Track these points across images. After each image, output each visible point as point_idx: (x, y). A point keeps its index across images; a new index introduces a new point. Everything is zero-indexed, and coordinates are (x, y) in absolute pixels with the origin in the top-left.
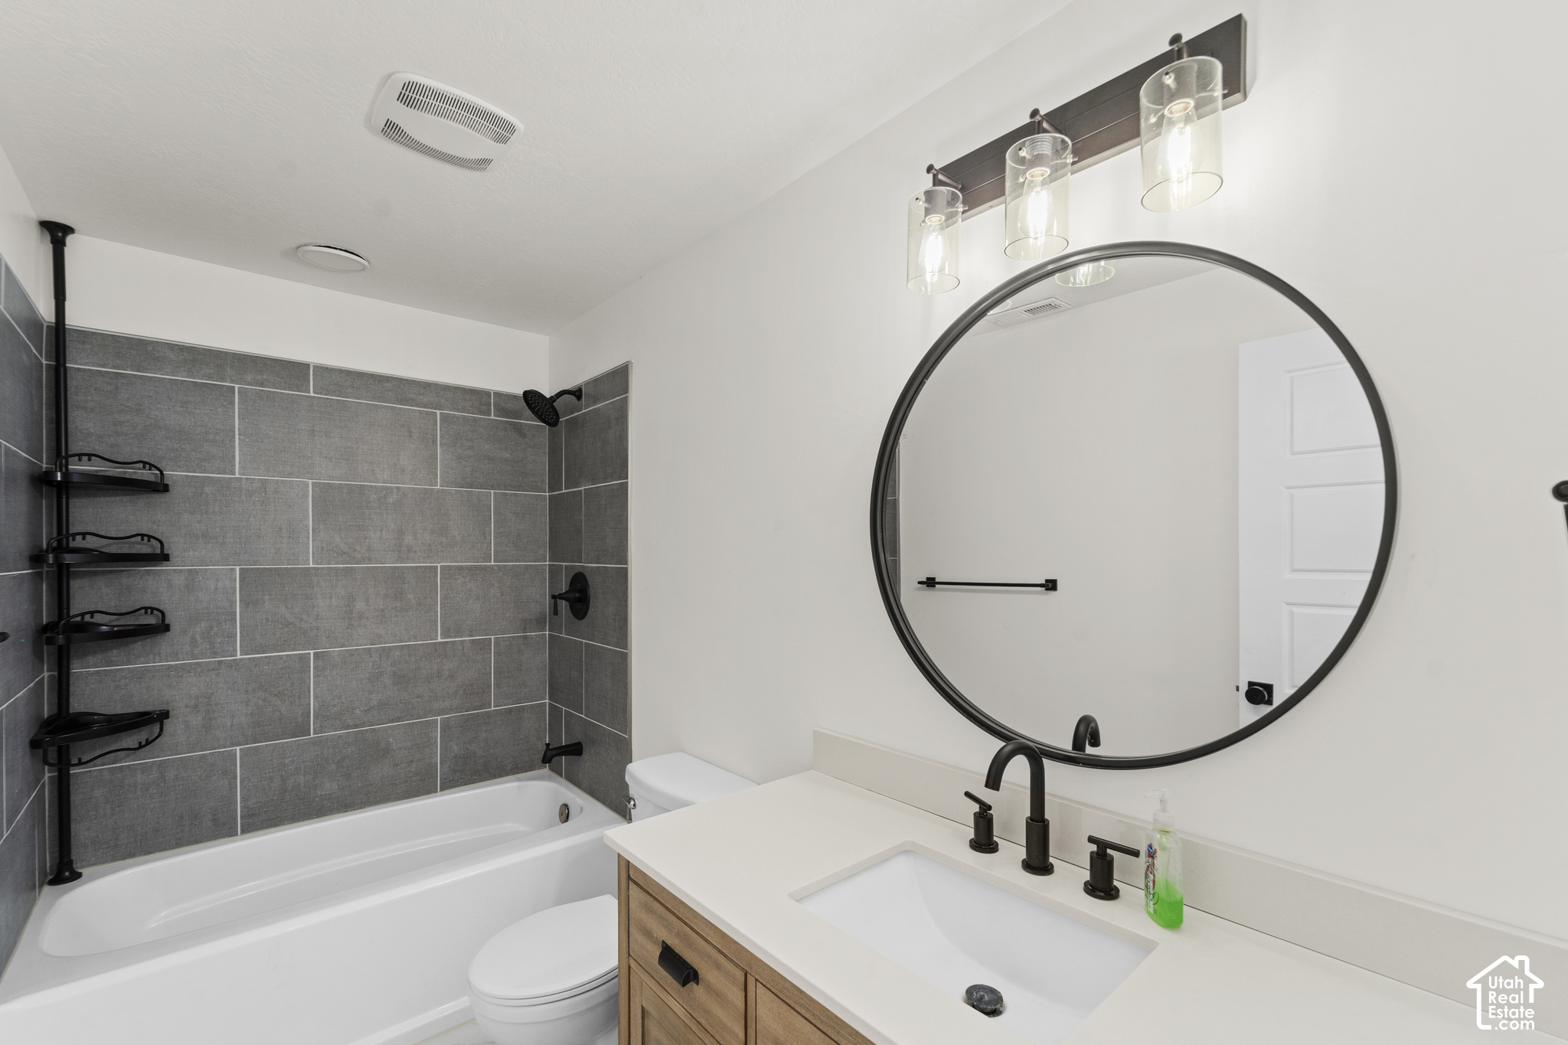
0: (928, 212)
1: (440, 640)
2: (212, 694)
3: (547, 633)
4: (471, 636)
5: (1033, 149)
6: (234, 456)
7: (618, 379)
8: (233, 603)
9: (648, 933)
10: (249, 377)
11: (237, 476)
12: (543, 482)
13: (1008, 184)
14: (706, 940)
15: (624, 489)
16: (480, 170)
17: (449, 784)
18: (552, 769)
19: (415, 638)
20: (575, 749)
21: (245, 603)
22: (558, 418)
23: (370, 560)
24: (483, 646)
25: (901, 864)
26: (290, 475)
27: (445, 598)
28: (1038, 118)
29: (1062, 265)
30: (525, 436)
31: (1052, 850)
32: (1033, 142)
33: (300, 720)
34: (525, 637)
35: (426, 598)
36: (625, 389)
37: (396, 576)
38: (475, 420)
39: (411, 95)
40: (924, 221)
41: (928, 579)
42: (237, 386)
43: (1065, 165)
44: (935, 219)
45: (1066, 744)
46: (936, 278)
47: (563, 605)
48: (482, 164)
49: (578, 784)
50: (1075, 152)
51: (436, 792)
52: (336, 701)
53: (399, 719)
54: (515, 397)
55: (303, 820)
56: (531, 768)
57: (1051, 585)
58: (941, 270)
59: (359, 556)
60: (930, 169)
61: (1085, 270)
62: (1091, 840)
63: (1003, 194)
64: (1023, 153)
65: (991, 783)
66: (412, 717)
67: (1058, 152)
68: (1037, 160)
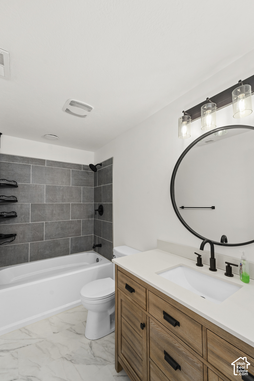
0: (183, 121)
1: (71, 220)
2: (25, 231)
3: (93, 219)
4: (77, 219)
5: (207, 106)
6: (30, 180)
7: (110, 161)
8: (29, 211)
9: (122, 282)
10: (34, 163)
11: (31, 184)
12: (93, 185)
13: (202, 114)
14: (137, 282)
15: (112, 185)
16: (84, 117)
17: (72, 253)
18: (94, 250)
19: (66, 220)
20: (100, 246)
21: (32, 211)
22: (97, 170)
23: (57, 202)
24: (79, 222)
25: (180, 269)
26: (41, 183)
27: (72, 210)
28: (208, 99)
29: (215, 131)
30: (89, 174)
31: (216, 267)
32: (207, 105)
33: (42, 237)
34: (89, 220)
35: (68, 210)
36: (112, 163)
37: (62, 205)
38: (78, 171)
39: (72, 103)
40: (182, 123)
41: (182, 207)
42: (31, 165)
43: (215, 109)
44: (185, 122)
45: (219, 241)
46: (185, 135)
47: (97, 212)
48: (85, 116)
49: (100, 254)
50: (217, 106)
51: (69, 254)
52: (49, 233)
53: (62, 238)
54: (87, 166)
55: (42, 259)
56: (90, 250)
57: (213, 208)
58: (186, 133)
59: (54, 201)
60: (183, 112)
61: (220, 132)
62: (226, 263)
63: (201, 116)
64: (205, 107)
65: (201, 249)
66: (65, 237)
67: (213, 106)
68: (208, 109)
